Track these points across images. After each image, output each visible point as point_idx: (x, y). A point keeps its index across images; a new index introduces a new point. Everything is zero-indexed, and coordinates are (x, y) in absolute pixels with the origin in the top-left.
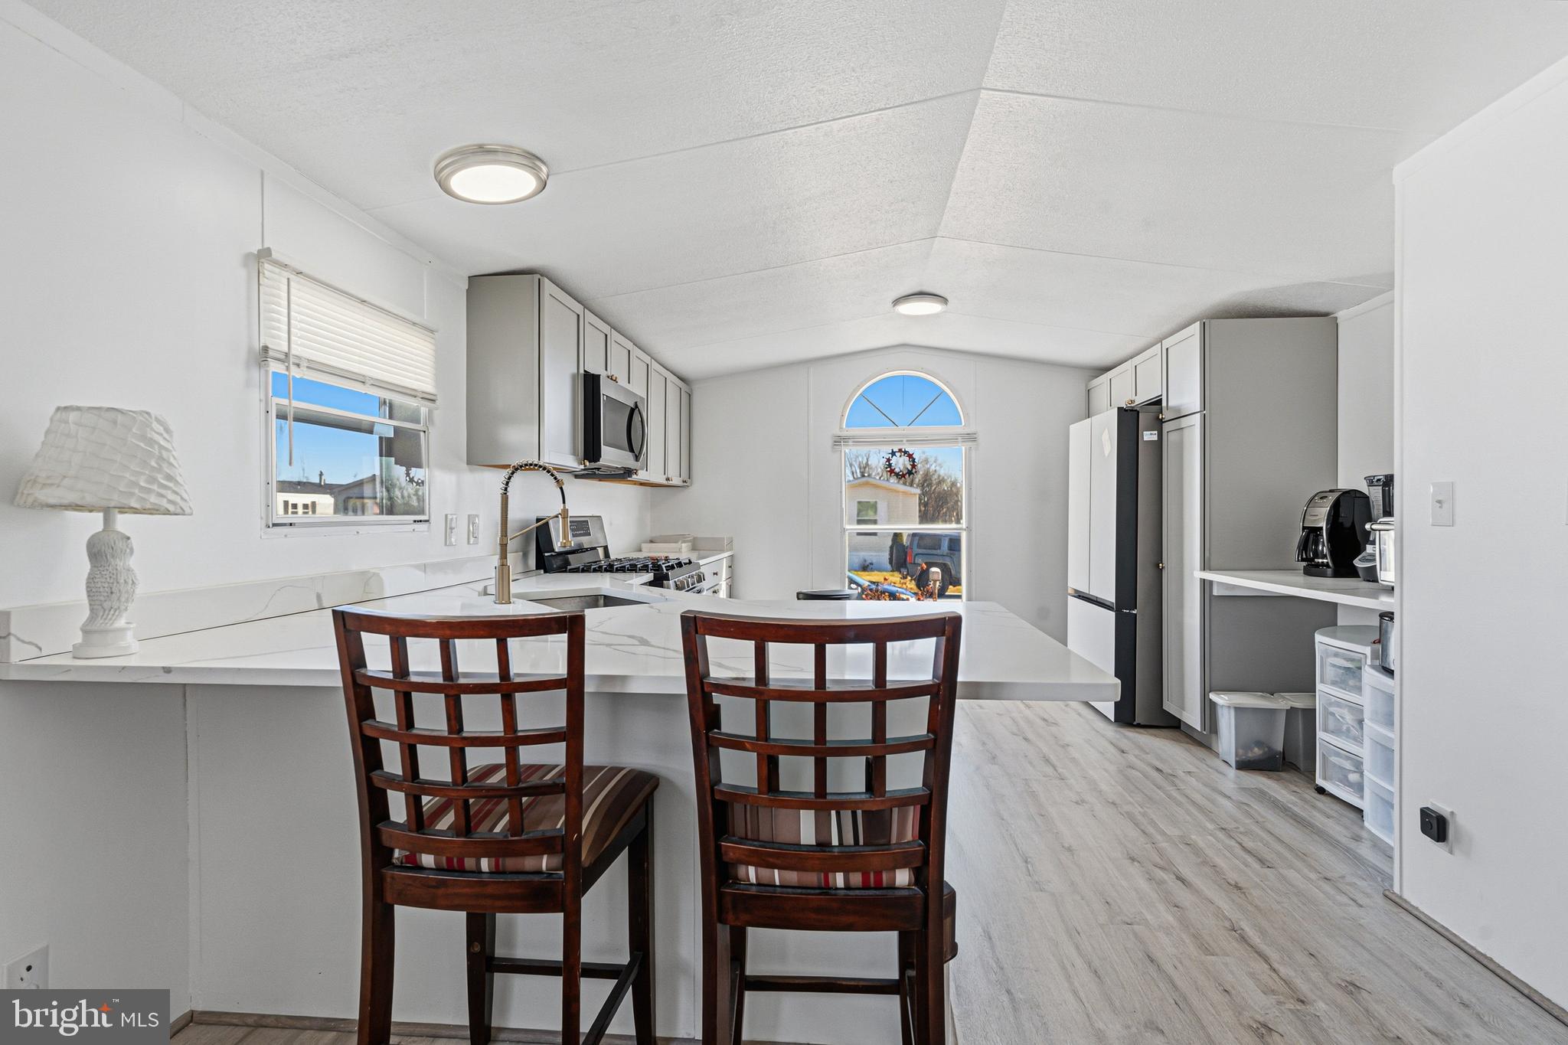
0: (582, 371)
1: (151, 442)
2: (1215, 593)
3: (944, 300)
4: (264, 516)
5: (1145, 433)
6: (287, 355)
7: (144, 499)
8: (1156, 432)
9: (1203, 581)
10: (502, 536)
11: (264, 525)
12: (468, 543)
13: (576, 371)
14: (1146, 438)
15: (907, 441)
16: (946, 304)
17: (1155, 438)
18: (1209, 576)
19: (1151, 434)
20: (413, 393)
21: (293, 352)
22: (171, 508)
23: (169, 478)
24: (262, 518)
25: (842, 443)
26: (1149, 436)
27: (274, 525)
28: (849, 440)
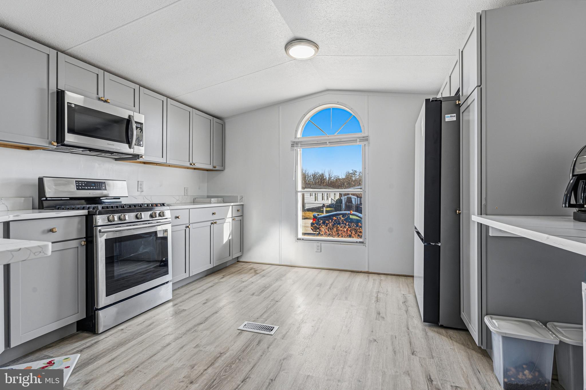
0: (53, 88)
2: (491, 234)
5: (446, 115)
8: (455, 115)
9: (480, 225)
14: (447, 120)
15: (329, 142)
17: (454, 119)
18: (485, 221)
19: (451, 116)
25: (295, 145)
26: (449, 118)
28: (299, 144)
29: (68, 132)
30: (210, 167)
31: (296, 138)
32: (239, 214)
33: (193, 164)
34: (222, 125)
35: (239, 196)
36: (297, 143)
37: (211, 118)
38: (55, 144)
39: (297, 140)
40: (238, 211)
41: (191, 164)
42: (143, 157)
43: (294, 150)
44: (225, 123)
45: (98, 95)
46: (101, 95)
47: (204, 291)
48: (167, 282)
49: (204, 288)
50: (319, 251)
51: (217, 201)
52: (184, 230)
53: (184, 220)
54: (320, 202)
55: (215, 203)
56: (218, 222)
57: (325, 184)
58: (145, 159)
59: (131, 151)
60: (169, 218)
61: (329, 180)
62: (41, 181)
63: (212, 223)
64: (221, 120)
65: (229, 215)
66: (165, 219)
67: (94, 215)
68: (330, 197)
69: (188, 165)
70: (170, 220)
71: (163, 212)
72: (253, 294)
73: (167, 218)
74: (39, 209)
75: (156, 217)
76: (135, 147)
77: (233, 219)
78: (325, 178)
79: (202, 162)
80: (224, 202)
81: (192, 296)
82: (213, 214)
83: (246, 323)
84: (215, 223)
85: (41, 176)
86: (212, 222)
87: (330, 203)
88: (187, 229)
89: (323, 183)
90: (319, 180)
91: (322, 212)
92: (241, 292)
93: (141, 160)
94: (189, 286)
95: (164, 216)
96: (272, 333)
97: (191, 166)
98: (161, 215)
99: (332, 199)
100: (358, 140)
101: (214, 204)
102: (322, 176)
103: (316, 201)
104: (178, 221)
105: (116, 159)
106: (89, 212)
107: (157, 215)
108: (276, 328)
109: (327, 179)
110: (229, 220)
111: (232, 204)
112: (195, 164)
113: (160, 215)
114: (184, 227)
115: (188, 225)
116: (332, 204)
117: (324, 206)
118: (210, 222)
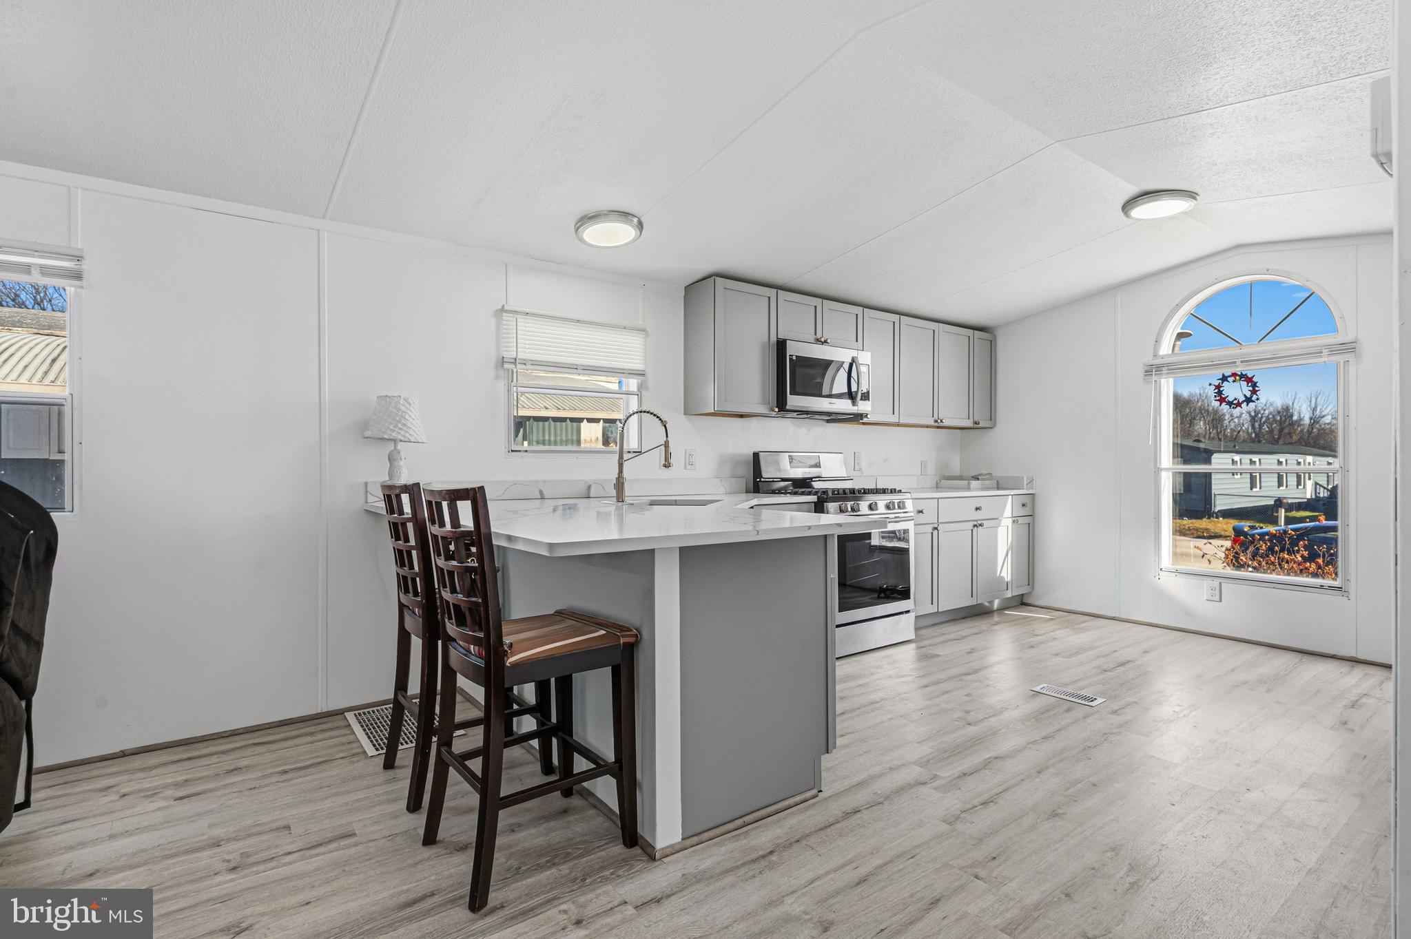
0: (774, 339)
1: (399, 410)
3: (1192, 195)
4: (507, 446)
6: (515, 359)
7: (391, 435)
10: (619, 458)
11: (507, 450)
12: (685, 468)
13: (767, 340)
15: (1242, 362)
16: (1195, 198)
20: (623, 371)
21: (519, 357)
22: (403, 439)
23: (404, 425)
24: (505, 447)
25: (1154, 373)
27: (512, 451)
28: (1164, 369)
29: (790, 394)
30: (969, 423)
31: (1155, 356)
32: (1027, 511)
33: (939, 421)
34: (991, 341)
35: (1025, 478)
36: (1159, 368)
37: (970, 332)
38: (777, 410)
39: (1158, 361)
40: (1023, 505)
41: (936, 421)
42: (869, 416)
43: (1152, 381)
44: (995, 338)
45: (816, 334)
46: (819, 335)
47: (964, 637)
48: (908, 612)
49: (964, 633)
50: (1217, 598)
51: (980, 487)
52: (930, 534)
53: (930, 517)
54: (1267, 493)
55: (977, 489)
56: (986, 523)
57: (1295, 438)
58: (871, 418)
59: (854, 409)
60: (911, 512)
61: (1312, 426)
62: (756, 456)
63: (975, 526)
64: (987, 332)
65: (1008, 512)
66: (904, 513)
67: (826, 502)
68: (1310, 479)
69: (932, 423)
70: (912, 514)
71: (904, 503)
72: (1057, 655)
73: (907, 512)
74: (754, 492)
75: (894, 508)
76: (861, 402)
77: (1014, 521)
78: (1295, 418)
79: (954, 415)
80: (998, 488)
81: (945, 642)
82: (977, 509)
83: (1044, 685)
84: (980, 525)
85: (756, 450)
86: (975, 523)
87: (1309, 497)
88: (935, 533)
89: (1290, 434)
90: (1272, 424)
91: (1275, 522)
92: (1033, 649)
93: (865, 420)
94: (937, 627)
95: (904, 508)
96: (1093, 704)
97: (936, 424)
98: (901, 505)
99: (1316, 484)
100: (1325, 352)
101: (976, 491)
102: (1286, 413)
103: (1254, 490)
104: (921, 518)
105: (828, 421)
106: (818, 498)
107: (896, 507)
108: (1099, 701)
109: (1307, 421)
110: (1007, 522)
111: (1012, 492)
112: (944, 421)
113: (899, 507)
114: (929, 528)
115: (936, 526)
116: (1318, 499)
117: (1279, 503)
118: (971, 524)
